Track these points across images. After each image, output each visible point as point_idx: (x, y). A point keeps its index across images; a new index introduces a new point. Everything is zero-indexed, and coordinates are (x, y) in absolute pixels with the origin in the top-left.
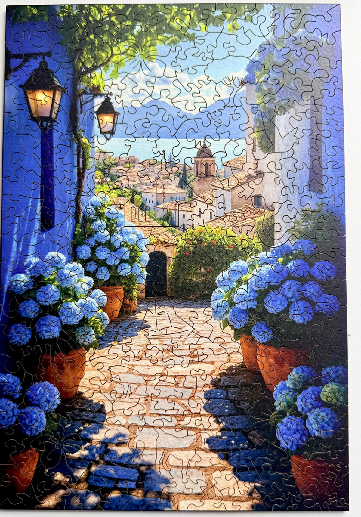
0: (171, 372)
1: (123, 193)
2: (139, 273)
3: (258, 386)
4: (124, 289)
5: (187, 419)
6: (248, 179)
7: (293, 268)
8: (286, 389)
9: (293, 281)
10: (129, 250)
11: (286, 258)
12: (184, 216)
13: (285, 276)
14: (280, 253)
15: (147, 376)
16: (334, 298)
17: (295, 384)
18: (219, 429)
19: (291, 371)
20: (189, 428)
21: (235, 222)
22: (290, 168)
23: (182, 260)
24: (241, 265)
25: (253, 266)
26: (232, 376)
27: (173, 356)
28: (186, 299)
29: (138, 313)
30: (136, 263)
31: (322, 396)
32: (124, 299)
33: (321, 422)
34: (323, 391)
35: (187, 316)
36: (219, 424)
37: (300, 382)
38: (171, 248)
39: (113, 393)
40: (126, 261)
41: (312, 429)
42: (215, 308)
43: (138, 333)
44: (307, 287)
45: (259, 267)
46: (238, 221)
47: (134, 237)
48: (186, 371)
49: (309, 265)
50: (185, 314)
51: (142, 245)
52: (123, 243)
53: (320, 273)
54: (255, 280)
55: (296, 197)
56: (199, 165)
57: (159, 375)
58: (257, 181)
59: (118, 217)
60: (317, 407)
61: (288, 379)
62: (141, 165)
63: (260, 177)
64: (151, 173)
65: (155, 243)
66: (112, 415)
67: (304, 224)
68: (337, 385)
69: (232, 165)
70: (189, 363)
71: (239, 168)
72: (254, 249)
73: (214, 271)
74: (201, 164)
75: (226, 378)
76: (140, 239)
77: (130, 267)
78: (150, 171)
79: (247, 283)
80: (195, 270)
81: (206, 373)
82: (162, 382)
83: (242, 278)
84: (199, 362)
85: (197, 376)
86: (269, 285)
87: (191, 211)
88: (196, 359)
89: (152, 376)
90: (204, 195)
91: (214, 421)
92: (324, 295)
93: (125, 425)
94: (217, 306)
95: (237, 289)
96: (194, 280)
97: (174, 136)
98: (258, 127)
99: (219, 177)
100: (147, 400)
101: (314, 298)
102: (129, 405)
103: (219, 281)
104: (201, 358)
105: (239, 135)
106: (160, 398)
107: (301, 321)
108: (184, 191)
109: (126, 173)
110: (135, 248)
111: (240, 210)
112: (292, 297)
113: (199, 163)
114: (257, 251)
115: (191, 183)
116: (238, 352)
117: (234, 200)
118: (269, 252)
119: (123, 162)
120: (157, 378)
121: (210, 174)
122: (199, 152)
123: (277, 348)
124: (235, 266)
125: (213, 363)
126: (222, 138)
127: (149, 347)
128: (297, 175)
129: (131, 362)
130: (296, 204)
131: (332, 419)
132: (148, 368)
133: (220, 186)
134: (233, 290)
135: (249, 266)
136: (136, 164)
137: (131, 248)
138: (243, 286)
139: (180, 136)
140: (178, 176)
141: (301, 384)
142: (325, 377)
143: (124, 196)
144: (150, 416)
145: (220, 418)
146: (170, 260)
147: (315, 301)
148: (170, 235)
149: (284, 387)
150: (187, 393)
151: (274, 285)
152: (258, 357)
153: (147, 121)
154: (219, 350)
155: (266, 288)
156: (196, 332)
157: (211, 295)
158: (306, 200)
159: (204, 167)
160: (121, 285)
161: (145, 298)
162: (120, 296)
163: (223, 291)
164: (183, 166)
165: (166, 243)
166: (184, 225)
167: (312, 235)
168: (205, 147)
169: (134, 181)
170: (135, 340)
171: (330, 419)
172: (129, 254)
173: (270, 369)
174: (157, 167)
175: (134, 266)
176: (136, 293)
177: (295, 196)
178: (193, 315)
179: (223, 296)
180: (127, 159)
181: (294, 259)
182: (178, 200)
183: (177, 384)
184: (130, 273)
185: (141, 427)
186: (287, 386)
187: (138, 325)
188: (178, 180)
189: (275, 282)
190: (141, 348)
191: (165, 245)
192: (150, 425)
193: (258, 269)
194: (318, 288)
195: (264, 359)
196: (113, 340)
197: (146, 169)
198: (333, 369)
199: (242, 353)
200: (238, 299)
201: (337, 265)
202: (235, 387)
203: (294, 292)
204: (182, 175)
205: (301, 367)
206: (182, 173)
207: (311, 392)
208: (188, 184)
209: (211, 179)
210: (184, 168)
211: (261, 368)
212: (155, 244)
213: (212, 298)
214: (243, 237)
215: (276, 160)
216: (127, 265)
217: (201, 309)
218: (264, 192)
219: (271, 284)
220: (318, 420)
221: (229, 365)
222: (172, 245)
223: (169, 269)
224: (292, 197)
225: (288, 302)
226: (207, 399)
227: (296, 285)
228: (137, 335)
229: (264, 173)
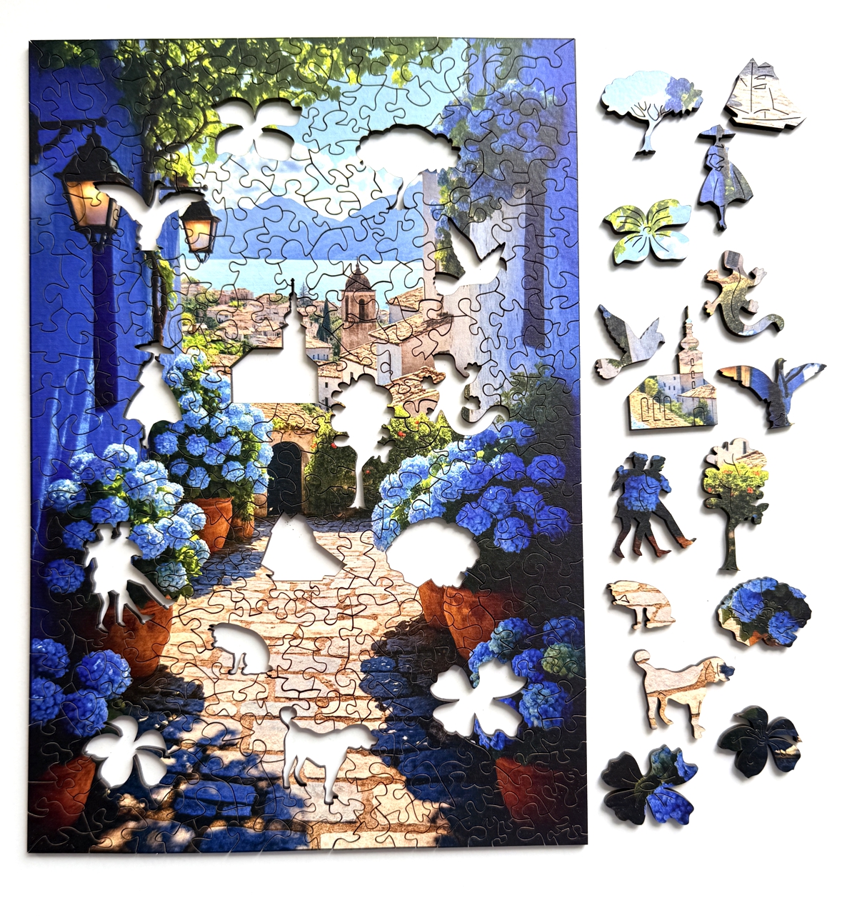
0: (308, 632)
1: (228, 348)
2: (257, 478)
3: (444, 652)
4: (233, 502)
5: (333, 705)
6: (428, 326)
7: (499, 466)
8: (488, 655)
9: (500, 487)
10: (241, 440)
11: (488, 451)
12: (327, 384)
13: (488, 479)
14: (479, 443)
15: (270, 638)
16: (563, 512)
17: (502, 645)
18: (384, 719)
19: (496, 625)
20: (336, 717)
21: (409, 394)
22: (493, 308)
23: (326, 456)
24: (419, 464)
25: (436, 465)
26: (404, 637)
27: (311, 607)
28: (332, 518)
29: (255, 541)
30: (252, 460)
31: (545, 663)
32: (233, 518)
33: (544, 704)
34: (545, 656)
35: (334, 544)
36: (384, 711)
37: (509, 642)
38: (308, 437)
39: (216, 666)
40: (236, 458)
41: (528, 716)
42: (378, 532)
43: (256, 571)
44: (521, 497)
45: (447, 466)
46: (413, 393)
47: (248, 420)
48: (332, 630)
49: (524, 462)
50: (330, 542)
51: (262, 431)
52: (230, 429)
53: (542, 474)
54: (442, 486)
55: (504, 354)
56: (350, 303)
57: (290, 637)
58: (443, 329)
59: (221, 387)
60: (536, 682)
61: (491, 639)
62: (257, 303)
63: (447, 323)
64: (272, 316)
65: (283, 429)
66: (214, 700)
67: (516, 397)
68: (568, 647)
69: (402, 304)
70: (337, 619)
71: (414, 308)
72: (438, 437)
73: (376, 474)
74: (352, 302)
75: (395, 639)
76: (258, 423)
77: (242, 467)
78: (272, 312)
79: (429, 492)
80: (347, 472)
81: (364, 633)
82: (293, 648)
83: (420, 484)
84: (352, 616)
85: (350, 638)
86: (463, 494)
87: (337, 377)
88: (349, 612)
89: (279, 639)
90: (359, 351)
91: (376, 707)
92: (546, 508)
93: (234, 716)
94: (382, 529)
95: (412, 501)
96: (346, 487)
97: (308, 256)
98: (442, 242)
99: (381, 322)
100: (270, 676)
101: (532, 513)
102: (240, 686)
103: (384, 489)
104: (356, 610)
105: (413, 254)
106: (291, 673)
107: (512, 549)
108: (325, 345)
109: (233, 316)
110: (250, 437)
111: (416, 375)
112: (498, 513)
113: (350, 300)
114: (443, 442)
115: (338, 331)
116: (414, 599)
117: (406, 360)
118: (462, 441)
119: (227, 299)
120: (286, 641)
121: (368, 317)
122: (348, 281)
123: (475, 592)
124: (410, 466)
125: (375, 617)
126: (385, 260)
127: (274, 594)
128: (504, 320)
129: (246, 617)
130: (503, 366)
131: (560, 700)
132: (273, 626)
133: (383, 337)
134: (407, 503)
135: (431, 465)
136: (247, 301)
137: (244, 437)
138: (422, 496)
139: (319, 256)
140: (316, 321)
141: (511, 645)
142: (548, 635)
143: (231, 353)
144: (275, 701)
145: (386, 702)
146: (306, 457)
147: (533, 517)
148: (307, 416)
149: (485, 651)
150: (333, 663)
151: (471, 494)
152: (445, 607)
153: (264, 231)
154: (384, 597)
155: (459, 498)
156: (348, 570)
157: (371, 511)
158: (519, 359)
159: (358, 305)
160: (229, 496)
161: (267, 517)
162: (227, 514)
163: (391, 505)
164: (323, 304)
165: (299, 428)
166: (327, 399)
167: (528, 414)
168: (358, 274)
169: (246, 328)
170: (252, 582)
171: (557, 700)
172: (240, 446)
173: (463, 625)
174: (283, 305)
175: (249, 466)
176: (252, 509)
177: (501, 354)
178: (343, 543)
179: (391, 513)
180: (233, 293)
181: (501, 453)
182: (316, 360)
183: (317, 652)
184: (242, 477)
185: (260, 719)
186: (490, 650)
187: (255, 559)
188: (316, 327)
189: (472, 489)
190: (261, 596)
191: (299, 432)
192: (274, 715)
193: (446, 469)
194: (539, 497)
195: (454, 609)
196: (216, 583)
197: (265, 309)
198: (561, 622)
199: (420, 601)
200: (415, 517)
201: (567, 461)
202: (408, 653)
203: (501, 504)
204: (322, 319)
205: (512, 620)
206: (323, 315)
207: (527, 658)
208: (332, 334)
209: (370, 326)
210: (326, 306)
211: (449, 623)
212: (283, 431)
213: (374, 516)
214: (422, 418)
215: (471, 295)
216: (237, 465)
217: (356, 533)
218: (453, 347)
219: (466, 492)
220: (539, 701)
221: (400, 619)
222: (308, 431)
223: (306, 470)
224: (496, 355)
225: (492, 520)
226: (365, 672)
227: (504, 494)
228: (254, 575)
229: (453, 316)
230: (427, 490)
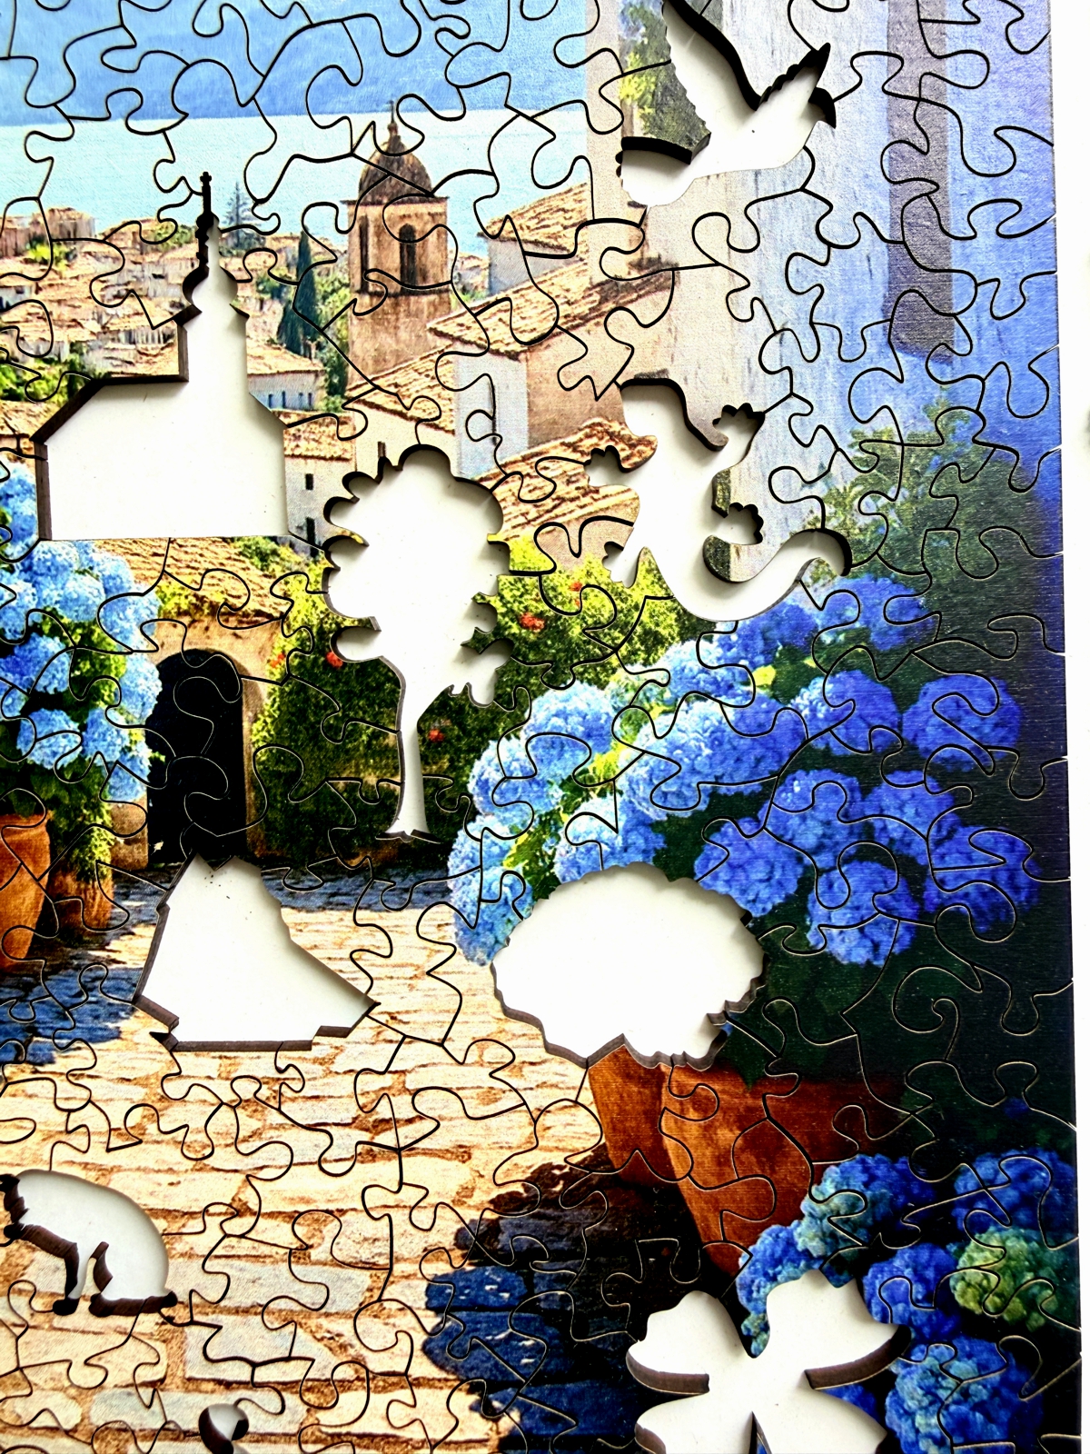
0: (274, 1196)
1: (27, 384)
2: (117, 755)
3: (665, 1252)
4: (51, 827)
5: (351, 1401)
6: (604, 300)
7: (822, 711)
8: (795, 1262)
9: (826, 774)
10: (67, 649)
11: (788, 667)
12: (309, 481)
13: (787, 749)
14: (760, 644)
15: (166, 1213)
16: (1013, 843)
17: (833, 1235)
18: (494, 1442)
19: (818, 1179)
20: (361, 1436)
21: (549, 503)
22: (796, 240)
23: (313, 690)
24: (583, 708)
25: (634, 711)
26: (549, 1212)
27: (282, 1126)
28: (332, 872)
29: (117, 937)
30: (102, 706)
31: (960, 1286)
32: (53, 872)
33: (956, 1402)
34: (961, 1264)
35: (341, 946)
36: (496, 1421)
37: (855, 1226)
38: (260, 635)
39: (20, 1292)
40: (55, 702)
41: (912, 1436)
42: (469, 908)
43: (123, 1025)
44: (887, 801)
45: (665, 713)
46: (562, 500)
47: (88, 589)
48: (341, 1191)
49: (894, 698)
50: (331, 938)
51: (127, 620)
52: (36, 617)
53: (948, 732)
54: (651, 773)
55: (830, 378)
56: (372, 240)
57: (223, 1209)
58: (647, 307)
59: (9, 496)
60: (936, 1337)
61: (801, 1216)
62: (105, 249)
63: (659, 288)
64: (150, 285)
65: (186, 613)
66: (16, 1386)
67: (869, 504)
68: (1028, 1240)
69: (524, 235)
70: (355, 1158)
71: (560, 247)
72: (639, 629)
73: (459, 739)
74: (378, 234)
75: (522, 1216)
76: (115, 596)
77: (74, 726)
78: (148, 273)
79: (614, 791)
80: (375, 736)
81: (432, 1199)
82: (234, 1241)
83: (589, 766)
84: (398, 1151)
85: (392, 1212)
86: (713, 795)
87: (339, 459)
88: (387, 1138)
89: (192, 1215)
90: (400, 378)
91: (472, 1408)
92: (963, 834)
93: (75, 1430)
94: (480, 900)
95: (566, 818)
96: (371, 779)
97: (247, 105)
98: (641, 51)
99: (464, 290)
100: (170, 1320)
101: (919, 847)
102: (89, 1346)
103: (483, 785)
104: (407, 1134)
105: (555, 88)
106: (229, 1311)
107: (861, 955)
108: (303, 364)
109: (38, 290)
110: (95, 638)
111: (568, 445)
112: (819, 848)
113: (371, 230)
114: (654, 641)
115: (339, 322)
116: (576, 1103)
117: (540, 402)
118: (710, 640)
119: (21, 241)
120: (213, 1222)
121: (425, 279)
122: (367, 173)
123: (756, 1084)
124: (557, 715)
125: (463, 1153)
126: (474, 108)
127: (174, 1088)
128: (831, 275)
129: (97, 1155)
130: (830, 411)
131: (1004, 1391)
132: (174, 1178)
133: (471, 335)
134: (549, 823)
135: (620, 712)
136: (78, 246)
137: (77, 639)
138: (595, 804)
139: (280, 104)
140: (276, 294)
141: (862, 1233)
142: (970, 1204)
143: (34, 398)
144: (187, 1391)
145: (500, 1394)
146: (256, 693)
147: (922, 861)
148: (254, 575)
149: (785, 1252)
150: (347, 1286)
151: (739, 794)
152: (667, 1123)
153: (121, 38)
154: (490, 1096)
155: (702, 807)
156: (383, 1018)
157: (447, 849)
158: (876, 391)
159: (396, 244)
160: (39, 811)
161: (150, 867)
162: (35, 862)
163: (503, 831)
164: (296, 245)
165: (234, 610)
166: (310, 523)
167: (905, 554)
168: (395, 151)
169: (76, 323)
170: (112, 1056)
171: (995, 1392)
172: (67, 667)
173: (720, 1175)
174: (179, 253)
175: (93, 722)
176: (105, 847)
177: (823, 377)
178: (367, 943)
179: (503, 853)
180: (36, 223)
181: (826, 673)
182: (279, 409)
183: (300, 1252)
184: (74, 756)
185: (145, 1438)
186: (800, 1247)
187: (119, 989)
188: (274, 313)
189: (740, 782)
190: (138, 1094)
191: (233, 622)
192: (185, 1427)
193: (662, 722)
194: (940, 803)
195: (693, 1130)
197: (128, 266)
198: (1009, 1166)
199: (593, 1109)
200: (574, 864)
201: (1023, 693)
203: (828, 823)
204: (293, 289)
205: (863, 1162)
206: (294, 278)
207: (908, 1272)
208: (322, 332)
209: (432, 303)
210: (304, 250)
211: (679, 1170)
212: (186, 620)
213: (455, 863)
214: (589, 574)
215: (731, 204)
216: (61, 719)
217: (405, 912)
218: (679, 360)
219: (723, 789)
220: (943, 1394)
221: (536, 1159)
222: (260, 618)
223: (255, 732)
224: (809, 380)
225: (800, 870)
226: (437, 1310)
227: (836, 792)
228: (117, 1035)
229: (675, 268)
230: (608, 786)
